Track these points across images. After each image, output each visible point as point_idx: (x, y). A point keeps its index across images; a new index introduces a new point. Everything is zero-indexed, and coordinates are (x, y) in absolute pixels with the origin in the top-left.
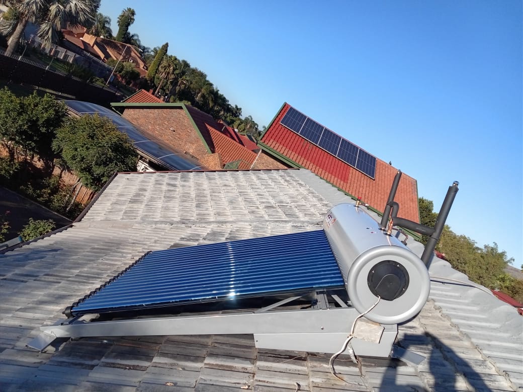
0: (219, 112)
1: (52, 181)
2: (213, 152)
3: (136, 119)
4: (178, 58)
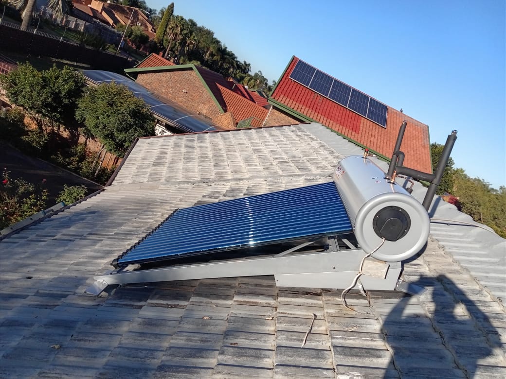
0: (228, 69)
1: (79, 149)
2: (226, 111)
3: (149, 83)
4: (184, 18)
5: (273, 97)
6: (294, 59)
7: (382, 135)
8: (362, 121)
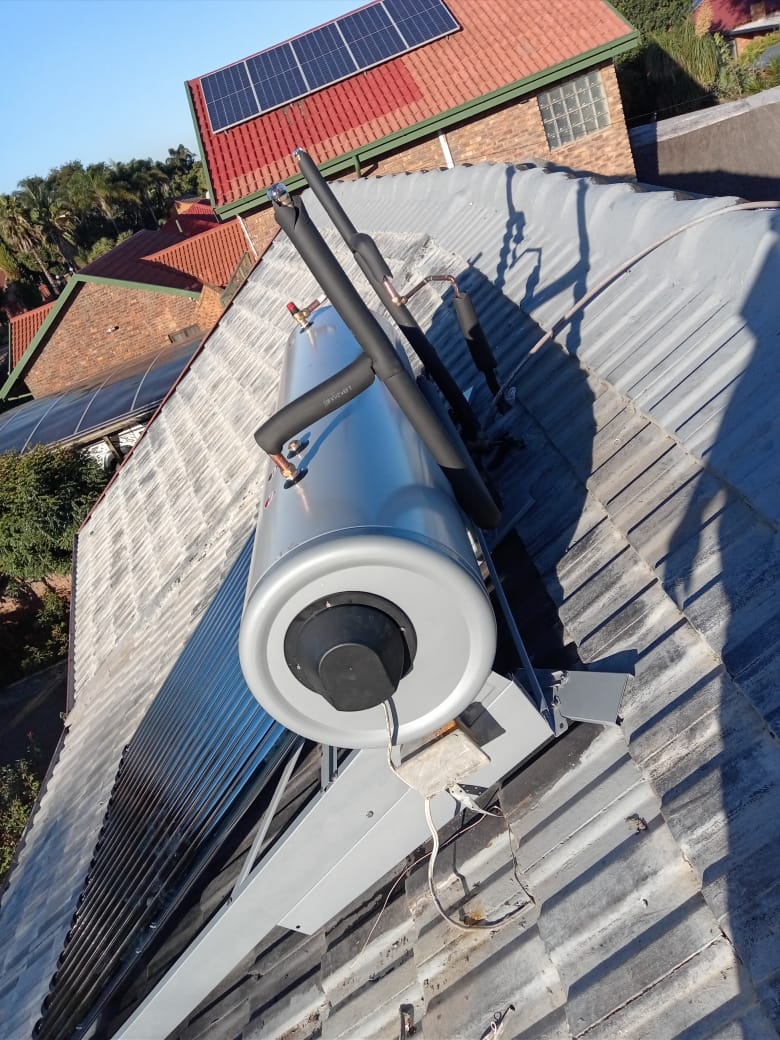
0: (159, 195)
1: (50, 607)
2: (199, 289)
3: (53, 376)
4: (9, 192)
5: (221, 202)
6: (190, 87)
7: (468, 49)
8: (409, 65)
